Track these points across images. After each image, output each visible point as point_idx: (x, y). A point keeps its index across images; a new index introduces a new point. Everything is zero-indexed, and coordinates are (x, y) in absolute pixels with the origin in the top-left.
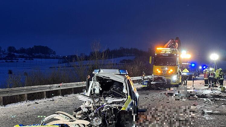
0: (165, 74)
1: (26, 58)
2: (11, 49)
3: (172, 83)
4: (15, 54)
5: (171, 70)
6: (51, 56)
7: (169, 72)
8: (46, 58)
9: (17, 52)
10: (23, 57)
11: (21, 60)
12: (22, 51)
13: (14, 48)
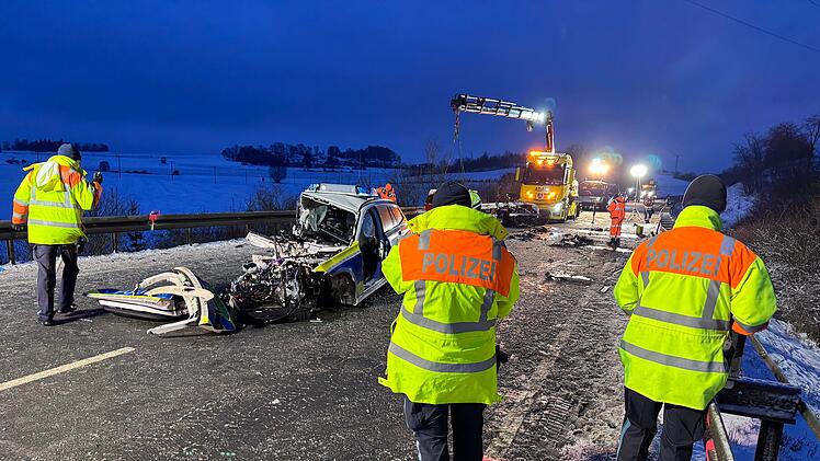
0: (540, 200)
1: (355, 166)
2: (333, 151)
3: (552, 217)
4: (339, 159)
5: (553, 194)
6: (393, 164)
7: (549, 197)
8: (386, 167)
9: (342, 156)
10: (350, 164)
11: (347, 169)
12: (350, 154)
13: (337, 148)
